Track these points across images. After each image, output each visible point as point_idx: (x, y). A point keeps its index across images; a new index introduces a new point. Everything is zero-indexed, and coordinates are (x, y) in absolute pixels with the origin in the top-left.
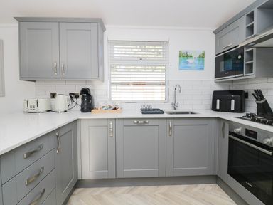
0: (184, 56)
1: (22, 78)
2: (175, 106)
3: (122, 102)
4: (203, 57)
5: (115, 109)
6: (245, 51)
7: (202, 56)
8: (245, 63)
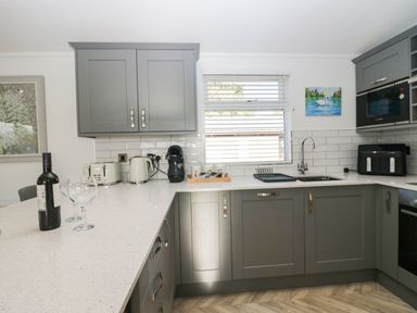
0: (313, 96)
1: (81, 133)
2: (303, 168)
3: (227, 165)
4: (340, 97)
5: (220, 176)
6: (411, 88)
7: (337, 96)
8: (411, 105)
